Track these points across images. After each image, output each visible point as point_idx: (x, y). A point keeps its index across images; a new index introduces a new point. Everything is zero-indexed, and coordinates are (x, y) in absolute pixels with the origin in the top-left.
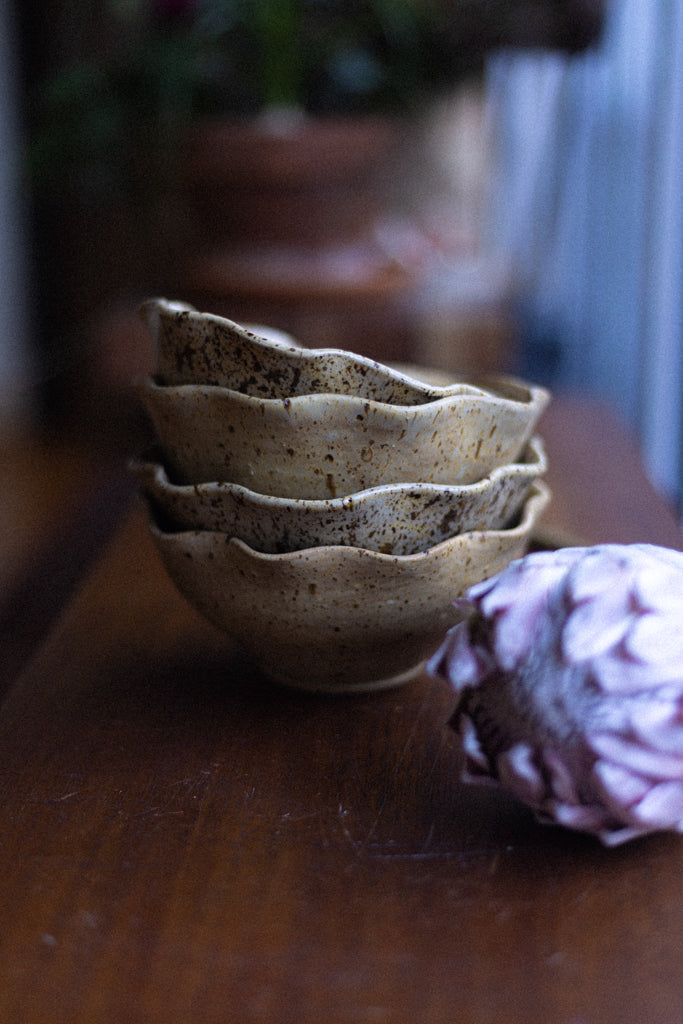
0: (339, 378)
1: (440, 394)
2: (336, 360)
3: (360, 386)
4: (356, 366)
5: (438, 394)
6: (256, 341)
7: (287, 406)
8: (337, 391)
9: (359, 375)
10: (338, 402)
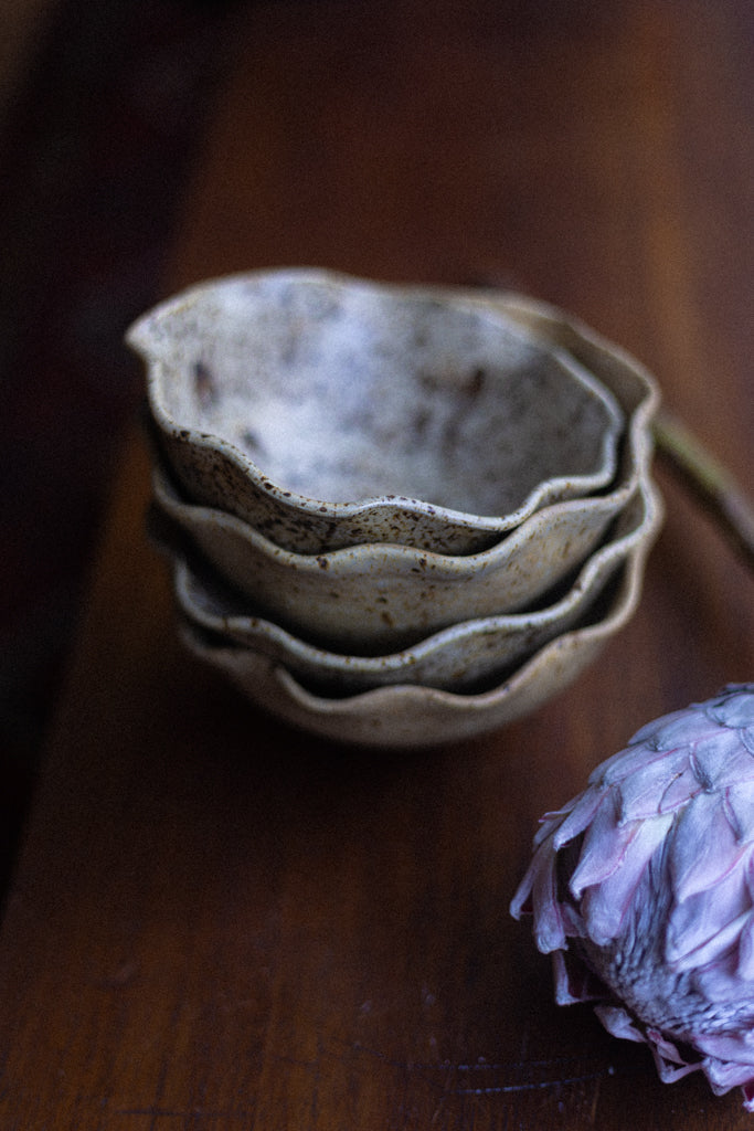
0: (386, 525)
1: (515, 525)
2: (380, 512)
3: (413, 529)
4: (405, 513)
5: (511, 527)
6: (277, 496)
7: (324, 564)
8: (384, 539)
9: (411, 520)
10: (386, 556)
